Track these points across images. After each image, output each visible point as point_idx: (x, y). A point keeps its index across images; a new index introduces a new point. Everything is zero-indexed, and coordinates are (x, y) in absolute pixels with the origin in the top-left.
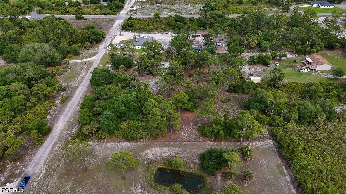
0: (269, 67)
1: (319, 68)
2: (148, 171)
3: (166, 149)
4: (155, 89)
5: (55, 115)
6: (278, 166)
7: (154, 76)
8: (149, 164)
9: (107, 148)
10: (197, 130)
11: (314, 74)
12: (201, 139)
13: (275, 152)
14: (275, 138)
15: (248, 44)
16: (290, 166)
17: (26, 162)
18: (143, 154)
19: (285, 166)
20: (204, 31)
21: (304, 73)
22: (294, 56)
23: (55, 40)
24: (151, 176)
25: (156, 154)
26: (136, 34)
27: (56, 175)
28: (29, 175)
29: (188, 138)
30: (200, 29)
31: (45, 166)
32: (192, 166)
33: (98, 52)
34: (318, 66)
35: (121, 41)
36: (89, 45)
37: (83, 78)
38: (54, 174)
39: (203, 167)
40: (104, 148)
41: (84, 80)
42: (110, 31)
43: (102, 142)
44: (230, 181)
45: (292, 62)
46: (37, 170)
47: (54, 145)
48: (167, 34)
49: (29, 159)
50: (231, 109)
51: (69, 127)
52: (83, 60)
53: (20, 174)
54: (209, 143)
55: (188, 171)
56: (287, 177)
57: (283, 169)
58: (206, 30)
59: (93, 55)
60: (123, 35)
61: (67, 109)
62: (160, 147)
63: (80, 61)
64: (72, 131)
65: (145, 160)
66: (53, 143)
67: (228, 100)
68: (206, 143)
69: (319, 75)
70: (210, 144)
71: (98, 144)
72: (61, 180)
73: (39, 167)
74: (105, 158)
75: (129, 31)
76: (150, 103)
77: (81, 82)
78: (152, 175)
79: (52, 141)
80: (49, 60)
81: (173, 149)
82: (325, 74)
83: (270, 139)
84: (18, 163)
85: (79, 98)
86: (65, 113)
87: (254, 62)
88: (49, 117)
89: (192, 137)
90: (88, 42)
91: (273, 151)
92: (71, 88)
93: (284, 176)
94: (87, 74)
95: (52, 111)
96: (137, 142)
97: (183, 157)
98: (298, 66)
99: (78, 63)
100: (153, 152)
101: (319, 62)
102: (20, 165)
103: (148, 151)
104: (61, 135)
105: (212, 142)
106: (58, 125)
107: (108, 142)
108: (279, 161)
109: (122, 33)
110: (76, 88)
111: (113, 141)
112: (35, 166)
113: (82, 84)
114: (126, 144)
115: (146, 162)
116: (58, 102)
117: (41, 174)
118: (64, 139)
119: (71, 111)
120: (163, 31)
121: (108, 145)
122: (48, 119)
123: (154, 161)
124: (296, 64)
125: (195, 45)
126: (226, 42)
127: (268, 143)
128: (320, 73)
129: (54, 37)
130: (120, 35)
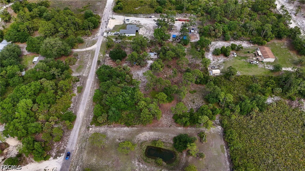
0: (228, 57)
2: (141, 148)
3: (152, 133)
5: (76, 103)
6: (222, 146)
8: (142, 143)
9: (114, 132)
10: (172, 118)
12: (175, 125)
13: (221, 136)
14: (223, 126)
16: (228, 147)
17: (65, 141)
18: (137, 137)
19: (226, 146)
20: (181, 15)
24: (143, 152)
25: (146, 136)
26: (126, 18)
27: (86, 152)
28: (70, 151)
29: (166, 125)
31: (78, 145)
32: (168, 145)
33: (97, 39)
35: (114, 26)
36: (90, 33)
38: (84, 150)
39: (175, 145)
41: (91, 70)
42: (104, 13)
43: (110, 127)
44: (191, 157)
46: (74, 147)
47: (80, 129)
48: (151, 17)
49: (67, 140)
50: (196, 99)
51: (87, 115)
52: (87, 49)
53: (64, 150)
54: (180, 128)
55: (166, 148)
56: (226, 154)
57: (224, 149)
59: (94, 43)
60: (115, 19)
61: (83, 99)
62: (148, 131)
63: (85, 50)
64: (90, 117)
66: (79, 127)
67: (195, 92)
68: (178, 128)
70: (180, 130)
71: (108, 128)
72: (89, 155)
73: (74, 145)
74: (114, 139)
76: (142, 104)
77: (89, 72)
79: (78, 125)
80: (63, 52)
81: (157, 133)
82: (269, 65)
83: (220, 125)
84: (61, 143)
85: (90, 88)
86: (82, 102)
87: (217, 54)
88: (72, 105)
89: (169, 124)
90: (88, 30)
92: (82, 78)
93: (224, 153)
94: (92, 64)
95: (73, 99)
96: (133, 127)
97: (163, 139)
98: (250, 57)
99: (83, 52)
100: (144, 135)
101: (266, 55)
102: (62, 143)
103: (141, 134)
104: (83, 121)
105: (182, 128)
106: (79, 113)
107: (114, 127)
108: (223, 143)
109: (114, 16)
110: (86, 78)
111: (118, 126)
112: (72, 145)
113: (90, 74)
114: (126, 129)
115: (140, 142)
116: (75, 92)
117: (77, 151)
118: (85, 124)
119: (86, 101)
121: (115, 129)
122: (72, 107)
123: (144, 141)
124: (249, 55)
126: (198, 28)
127: (218, 128)
128: (265, 65)
129: (63, 29)
130: (113, 19)
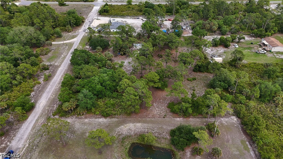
0: (229, 48)
1: (274, 50)
2: (123, 146)
3: (139, 125)
4: (129, 69)
5: (39, 92)
6: (243, 142)
7: (127, 57)
8: (124, 139)
9: (85, 124)
10: (167, 107)
11: (270, 55)
12: (171, 116)
13: (239, 129)
14: (239, 115)
15: (210, 28)
16: (254, 143)
17: (11, 136)
18: (118, 129)
19: (249, 142)
20: (171, 16)
21: (260, 54)
22: (250, 39)
23: (39, 23)
24: (125, 151)
25: (130, 129)
26: (112, 19)
27: (38, 150)
28: (13, 149)
29: (158, 115)
30: (167, 15)
31: (28, 141)
32: (163, 141)
33: (78, 34)
34: (273, 48)
35: (98, 24)
36: (70, 28)
37: (65, 57)
38: (36, 148)
39: (173, 142)
40: (83, 124)
41: (65, 60)
42: (89, 16)
43: (80, 118)
44: (199, 156)
45: (250, 44)
46: (21, 145)
47: (37, 120)
48: (138, 18)
49: (14, 134)
50: (197, 87)
51: (51, 104)
52: (65, 42)
53: (5, 148)
54: (178, 119)
55: (159, 146)
56: (252, 153)
57: (247, 145)
58: (172, 15)
59: (74, 37)
60: (100, 19)
61: (49, 87)
62: (133, 123)
63: (62, 42)
64: (54, 107)
65: (120, 135)
66: (36, 118)
67: (194, 79)
68: (176, 119)
69: (274, 56)
70: (179, 121)
71: (77, 119)
72: (42, 155)
73: (22, 142)
74: (83, 133)
75: (105, 16)
76: (124, 83)
77: (62, 62)
78: (127, 149)
79: (35, 116)
80: (34, 41)
81: (145, 125)
82: (280, 55)
83: (234, 115)
84: (3, 138)
85: (60, 76)
86: (48, 90)
87: (216, 44)
88: (33, 93)
89: (163, 114)
90: (69, 26)
91: (237, 127)
92: (53, 67)
93: (249, 152)
94: (68, 54)
95: (35, 88)
96: (112, 118)
97: (154, 132)
98: (255, 48)
99: (60, 44)
100: (127, 127)
101: (274, 44)
102: (5, 139)
103: (123, 127)
104: (44, 111)
105: (181, 119)
106: (41, 102)
107: (86, 118)
108: (244, 137)
109: (99, 18)
110: (58, 67)
111: (90, 117)
112: (19, 141)
113: (63, 63)
114: (102, 120)
115: (121, 137)
116: (41, 80)
117: (24, 149)
118: (46, 114)
119: (53, 89)
120: (135, 16)
121: (86, 120)
122: (32, 96)
123: (128, 136)
124: (254, 46)
125: (163, 28)
126: (190, 26)
127: (232, 119)
128: (275, 54)
129: (39, 21)
130: (98, 19)
